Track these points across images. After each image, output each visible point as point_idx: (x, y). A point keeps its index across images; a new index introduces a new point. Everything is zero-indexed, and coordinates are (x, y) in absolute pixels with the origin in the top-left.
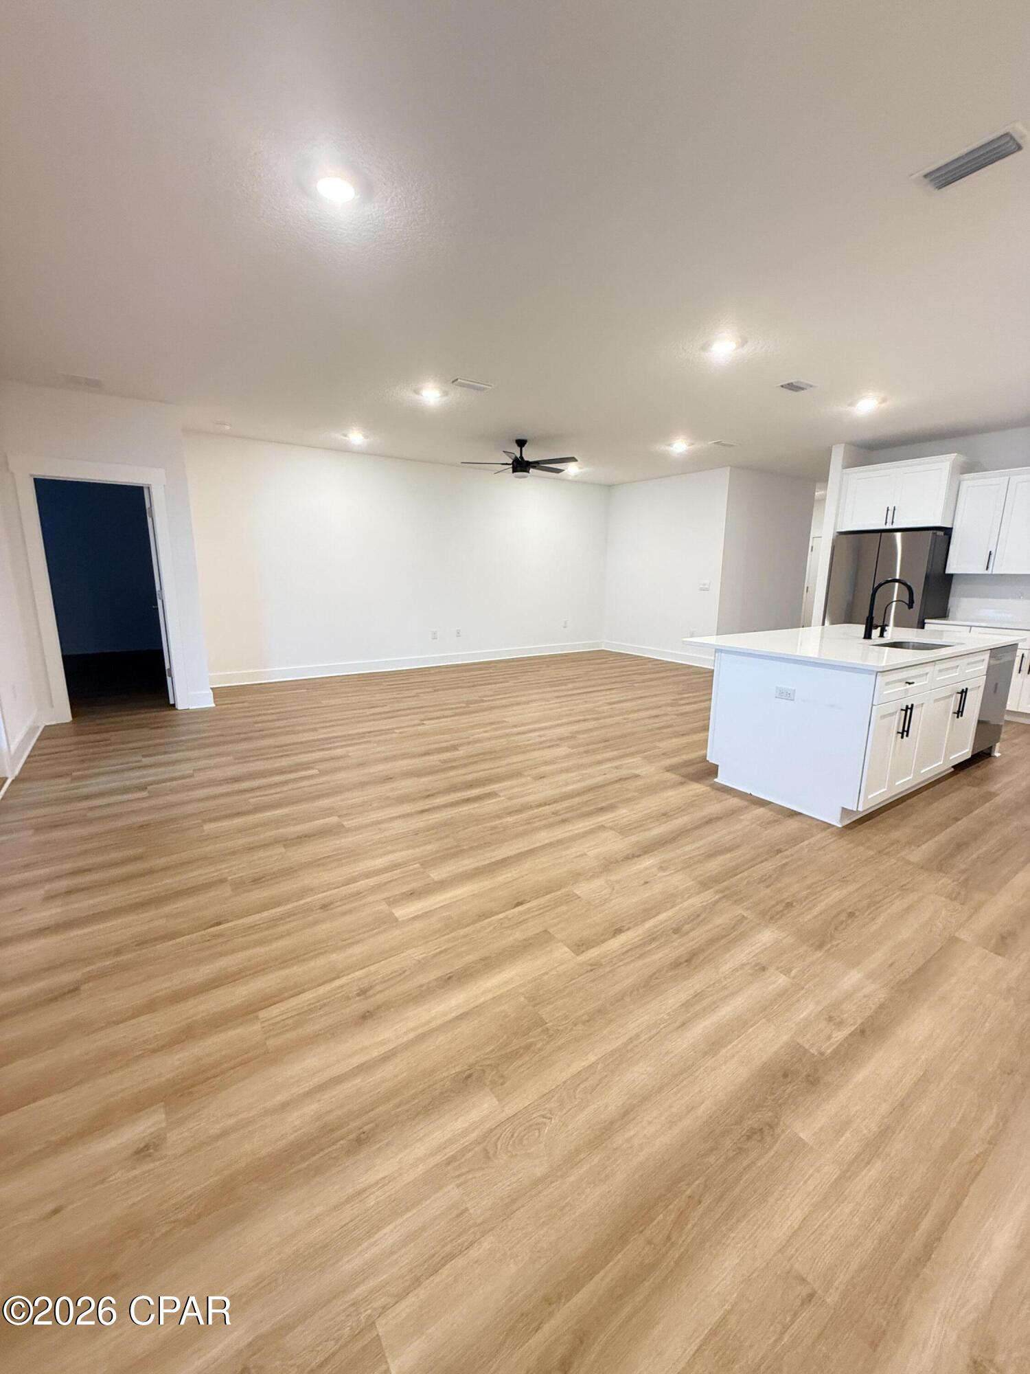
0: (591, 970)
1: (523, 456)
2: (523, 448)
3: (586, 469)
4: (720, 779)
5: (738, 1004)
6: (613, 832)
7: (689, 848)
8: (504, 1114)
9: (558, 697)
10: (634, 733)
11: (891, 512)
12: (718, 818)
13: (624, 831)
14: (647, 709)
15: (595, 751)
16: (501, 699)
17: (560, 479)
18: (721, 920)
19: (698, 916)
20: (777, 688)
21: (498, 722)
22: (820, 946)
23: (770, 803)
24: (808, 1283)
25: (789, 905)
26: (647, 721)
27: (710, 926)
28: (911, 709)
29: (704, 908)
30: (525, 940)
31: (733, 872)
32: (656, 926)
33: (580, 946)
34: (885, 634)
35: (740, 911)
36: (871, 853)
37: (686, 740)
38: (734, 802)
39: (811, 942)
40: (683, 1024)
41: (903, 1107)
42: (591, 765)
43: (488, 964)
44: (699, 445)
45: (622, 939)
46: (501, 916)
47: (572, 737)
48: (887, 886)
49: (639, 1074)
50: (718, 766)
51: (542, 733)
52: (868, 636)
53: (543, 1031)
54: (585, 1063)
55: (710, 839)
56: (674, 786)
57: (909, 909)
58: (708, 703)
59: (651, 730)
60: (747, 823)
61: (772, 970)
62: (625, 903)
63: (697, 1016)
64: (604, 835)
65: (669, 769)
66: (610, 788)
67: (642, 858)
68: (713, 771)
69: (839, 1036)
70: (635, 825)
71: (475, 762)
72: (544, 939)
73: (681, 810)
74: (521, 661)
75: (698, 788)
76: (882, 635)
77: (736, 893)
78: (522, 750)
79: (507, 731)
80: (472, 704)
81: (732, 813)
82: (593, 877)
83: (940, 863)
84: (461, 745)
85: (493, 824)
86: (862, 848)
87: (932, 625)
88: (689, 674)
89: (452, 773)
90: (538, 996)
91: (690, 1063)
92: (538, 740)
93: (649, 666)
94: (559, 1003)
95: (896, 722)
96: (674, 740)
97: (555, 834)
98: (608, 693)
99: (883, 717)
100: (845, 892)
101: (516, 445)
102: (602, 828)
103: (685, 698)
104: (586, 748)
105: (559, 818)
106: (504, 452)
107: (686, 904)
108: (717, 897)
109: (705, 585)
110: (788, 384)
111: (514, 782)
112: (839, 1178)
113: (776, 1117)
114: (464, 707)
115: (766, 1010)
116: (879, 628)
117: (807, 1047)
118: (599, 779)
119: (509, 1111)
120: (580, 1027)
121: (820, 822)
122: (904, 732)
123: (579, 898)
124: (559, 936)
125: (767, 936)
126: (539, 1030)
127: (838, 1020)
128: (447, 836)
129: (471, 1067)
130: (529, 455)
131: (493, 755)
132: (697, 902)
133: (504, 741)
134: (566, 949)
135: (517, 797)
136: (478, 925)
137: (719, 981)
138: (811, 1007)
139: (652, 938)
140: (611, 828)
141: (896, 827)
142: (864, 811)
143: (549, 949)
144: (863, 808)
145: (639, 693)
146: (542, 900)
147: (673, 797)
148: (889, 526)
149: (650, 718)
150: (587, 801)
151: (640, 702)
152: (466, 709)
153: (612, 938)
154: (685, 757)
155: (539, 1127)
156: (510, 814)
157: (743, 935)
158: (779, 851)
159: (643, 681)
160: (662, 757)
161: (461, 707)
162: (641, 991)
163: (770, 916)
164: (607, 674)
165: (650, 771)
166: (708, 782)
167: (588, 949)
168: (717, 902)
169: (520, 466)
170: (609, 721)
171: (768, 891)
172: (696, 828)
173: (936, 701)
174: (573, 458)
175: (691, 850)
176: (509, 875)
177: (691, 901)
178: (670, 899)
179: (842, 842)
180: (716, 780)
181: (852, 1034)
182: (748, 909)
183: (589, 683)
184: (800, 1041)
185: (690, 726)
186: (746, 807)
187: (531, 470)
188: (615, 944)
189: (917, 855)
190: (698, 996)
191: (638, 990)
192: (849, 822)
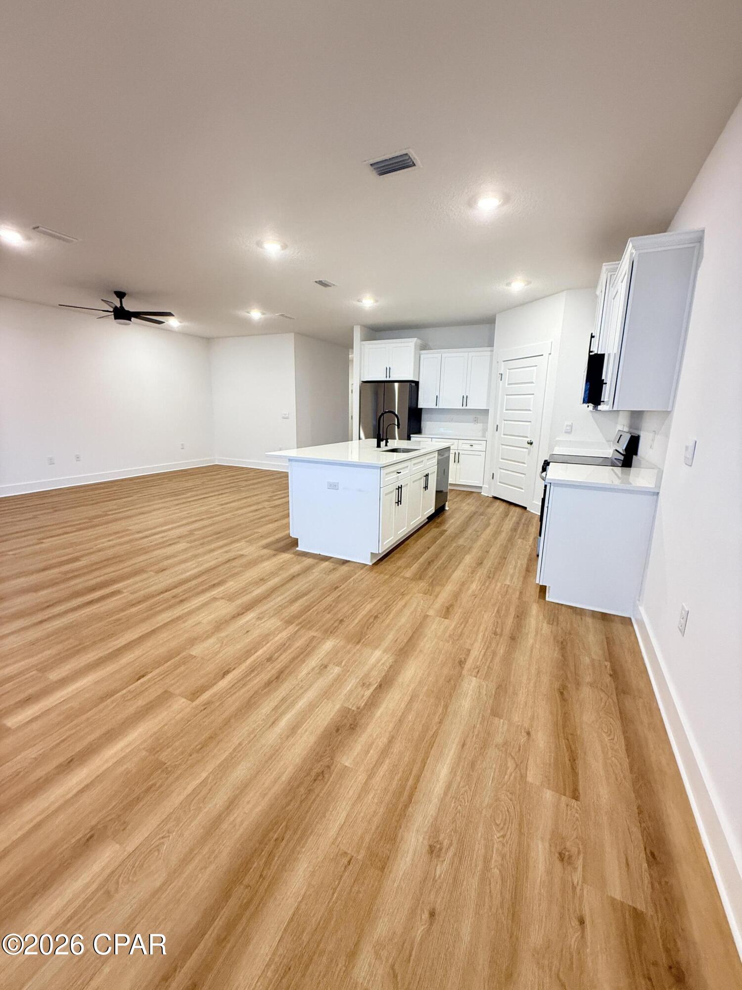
0: (204, 709)
1: (123, 305)
2: (123, 300)
3: (186, 324)
4: (301, 548)
5: (310, 695)
6: (223, 600)
7: (278, 599)
8: (126, 853)
9: (177, 505)
10: (239, 525)
11: (388, 370)
12: (299, 575)
13: (230, 598)
14: (250, 506)
15: (209, 542)
16: (125, 511)
17: (162, 329)
18: (299, 643)
19: (285, 644)
20: (328, 482)
21: (123, 531)
22: (358, 643)
23: (331, 558)
24: (349, 854)
25: (342, 621)
26: (251, 514)
27: (292, 649)
28: (401, 488)
29: (289, 639)
30: (147, 704)
31: (307, 608)
32: (255, 661)
33: (194, 695)
34: (388, 444)
35: (312, 633)
36: (387, 577)
37: (276, 524)
38: (309, 561)
39: (353, 641)
40: (273, 723)
41: (400, 721)
42: (205, 554)
43: (110, 736)
44: (269, 315)
45: (229, 677)
46: (124, 691)
47: (190, 534)
48: (394, 595)
49: (241, 772)
50: (297, 539)
51: (163, 535)
52: (379, 446)
53: (162, 771)
54: (198, 781)
55: (294, 589)
56: (269, 558)
57: (404, 606)
58: (287, 498)
59: (253, 521)
60: (317, 574)
61: (331, 666)
62: (231, 651)
63: (284, 713)
64: (218, 603)
65: (266, 547)
66: (220, 568)
67: (246, 614)
68: (295, 542)
69: (368, 693)
70: (240, 592)
71: (100, 568)
72: (165, 697)
73: (273, 574)
74: (144, 478)
75: (286, 556)
76: (386, 445)
77: (309, 622)
78: (145, 551)
79: (131, 537)
80: (94, 519)
81: (307, 570)
82: (208, 637)
83: (420, 576)
84: (82, 556)
85: (117, 616)
86: (382, 575)
87: (414, 437)
88: (281, 478)
89: (73, 582)
90: (156, 746)
91: (277, 748)
92: (161, 540)
93: (252, 474)
94: (177, 744)
95: (394, 497)
96: (271, 525)
97: (175, 612)
98: (220, 496)
99: (386, 494)
100: (373, 604)
101: (115, 296)
102: (215, 599)
103: (277, 495)
104: (201, 541)
105: (178, 600)
106: (102, 300)
107: (276, 639)
108: (297, 629)
109: (285, 414)
110: (320, 281)
111: (137, 578)
112: (367, 779)
113: (332, 759)
114: (87, 523)
115: (326, 694)
116: (384, 441)
117: (350, 707)
118: (213, 563)
119: (130, 849)
120: (194, 756)
121: (358, 565)
122: (399, 502)
123: (195, 657)
124: (177, 692)
125: (328, 645)
126: (160, 771)
127: (368, 683)
128: (68, 639)
129: (92, 829)
130: (129, 305)
131: (117, 559)
132: (284, 635)
133: (127, 546)
134: (184, 700)
135: (140, 590)
136: (101, 706)
137: (299, 684)
138: (353, 681)
139: (252, 670)
140: (222, 598)
141: (399, 558)
142: (383, 553)
143: (168, 704)
144: (382, 549)
145: (244, 495)
146: (161, 669)
147: (268, 566)
148: (388, 379)
149: (251, 512)
150: (202, 582)
151: (245, 501)
152: (89, 524)
153: (222, 679)
154: (278, 536)
155: (158, 848)
156: (133, 605)
157: (314, 648)
158: (337, 588)
159: (246, 486)
160: (261, 539)
161: (84, 523)
162: (243, 711)
163: (330, 632)
164: (219, 482)
165: (251, 550)
166: (292, 551)
167: (201, 694)
168: (298, 630)
169: (121, 314)
170: (220, 518)
171: (329, 615)
172: (282, 585)
173: (414, 482)
174: (170, 313)
175: (281, 600)
176: (132, 656)
177: (280, 635)
178: (265, 638)
179: (373, 574)
180: (297, 549)
181: (376, 688)
182: (317, 631)
183: (205, 491)
184: (346, 705)
185: (281, 514)
186: (317, 563)
187: (133, 319)
188: (223, 684)
189: (409, 573)
190: (284, 700)
191: (241, 711)
192: (376, 560)
